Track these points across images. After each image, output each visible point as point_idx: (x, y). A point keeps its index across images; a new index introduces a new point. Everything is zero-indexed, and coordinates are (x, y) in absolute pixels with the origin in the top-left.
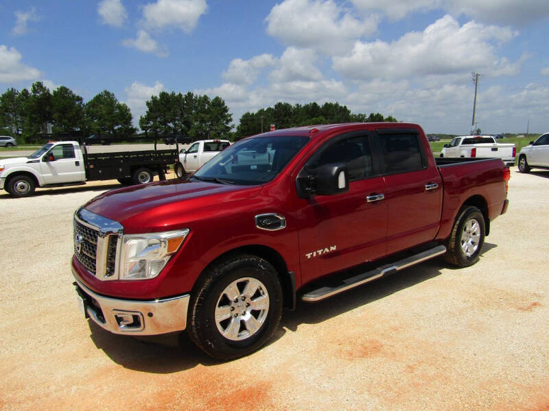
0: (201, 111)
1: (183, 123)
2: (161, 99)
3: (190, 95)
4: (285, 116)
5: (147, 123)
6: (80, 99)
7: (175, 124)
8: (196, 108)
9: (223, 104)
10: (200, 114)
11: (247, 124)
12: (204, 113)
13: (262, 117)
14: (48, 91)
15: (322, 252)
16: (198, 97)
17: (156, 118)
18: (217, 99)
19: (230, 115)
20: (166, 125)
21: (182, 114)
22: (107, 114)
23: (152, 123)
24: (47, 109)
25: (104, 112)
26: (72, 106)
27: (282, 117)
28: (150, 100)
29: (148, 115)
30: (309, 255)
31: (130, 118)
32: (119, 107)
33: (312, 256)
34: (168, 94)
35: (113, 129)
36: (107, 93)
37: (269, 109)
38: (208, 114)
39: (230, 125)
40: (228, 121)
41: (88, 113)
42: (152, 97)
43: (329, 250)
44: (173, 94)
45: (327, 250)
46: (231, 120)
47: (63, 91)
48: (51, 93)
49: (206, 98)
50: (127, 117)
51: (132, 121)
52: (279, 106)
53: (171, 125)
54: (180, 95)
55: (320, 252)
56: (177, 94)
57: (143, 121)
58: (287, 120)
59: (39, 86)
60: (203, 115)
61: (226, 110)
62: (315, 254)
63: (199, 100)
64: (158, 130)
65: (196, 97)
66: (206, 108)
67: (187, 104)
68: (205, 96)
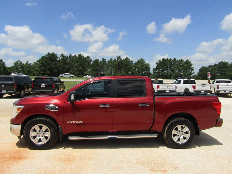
0: (179, 66)
1: (171, 71)
2: (162, 61)
3: (175, 59)
4: (224, 68)
5: (156, 71)
6: (132, 62)
7: (167, 71)
8: (177, 65)
9: (190, 62)
10: (178, 67)
11: (202, 72)
12: (180, 67)
13: (210, 68)
14: (122, 59)
15: (75, 122)
17: (160, 69)
18: (187, 60)
19: (193, 68)
20: (163, 71)
21: (171, 67)
22: (141, 67)
23: (158, 70)
24: (121, 65)
25: (140, 66)
26: (129, 64)
27: (222, 69)
28: (158, 61)
29: (157, 67)
30: (68, 122)
31: (149, 69)
32: (146, 64)
33: (70, 123)
34: (165, 59)
35: (142, 73)
36: (142, 59)
37: (215, 65)
38: (182, 67)
39: (192, 72)
40: (192, 70)
41: (134, 66)
42: (159, 61)
43: (79, 122)
44: (168, 59)
45: (77, 122)
46: (193, 70)
47: (127, 59)
48: (123, 59)
49: (182, 60)
50: (148, 68)
51: (150, 70)
52: (221, 63)
53: (166, 72)
54: (171, 59)
55: (74, 122)
56: (169, 59)
57: (154, 70)
58: (225, 70)
59: (119, 57)
60: (180, 68)
61: (191, 65)
62: (71, 122)
63: (179, 61)
64: (160, 73)
65: (178, 60)
66: (182, 64)
67: (173, 63)
68: (182, 59)
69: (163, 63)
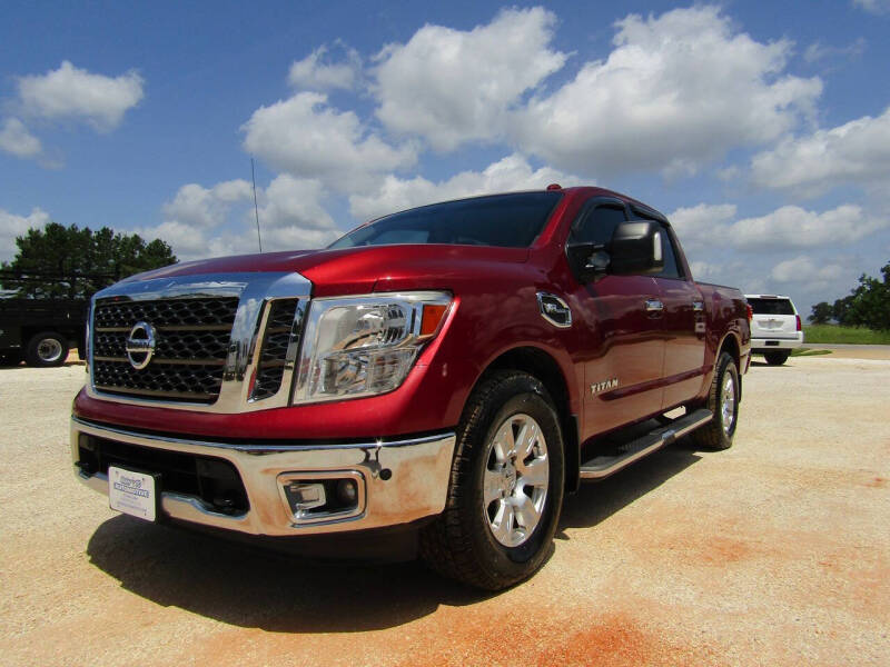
0: (125, 262)
1: (89, 281)
2: (48, 236)
3: (106, 232)
7: (73, 283)
8: (116, 256)
9: (169, 252)
10: (123, 266)
12: (132, 264)
16: (122, 237)
17: (36, 268)
18: (158, 243)
21: (88, 266)
23: (25, 276)
28: (25, 235)
29: (19, 262)
34: (62, 228)
38: (137, 267)
42: (31, 232)
44: (74, 229)
49: (136, 239)
53: (64, 282)
54: (88, 231)
56: (81, 229)
57: (7, 273)
60: (130, 268)
61: (173, 263)
63: (124, 243)
64: (38, 290)
65: (119, 238)
66: (137, 256)
67: (99, 248)
68: (136, 236)
69: (51, 245)
